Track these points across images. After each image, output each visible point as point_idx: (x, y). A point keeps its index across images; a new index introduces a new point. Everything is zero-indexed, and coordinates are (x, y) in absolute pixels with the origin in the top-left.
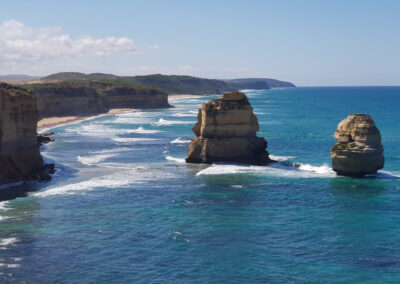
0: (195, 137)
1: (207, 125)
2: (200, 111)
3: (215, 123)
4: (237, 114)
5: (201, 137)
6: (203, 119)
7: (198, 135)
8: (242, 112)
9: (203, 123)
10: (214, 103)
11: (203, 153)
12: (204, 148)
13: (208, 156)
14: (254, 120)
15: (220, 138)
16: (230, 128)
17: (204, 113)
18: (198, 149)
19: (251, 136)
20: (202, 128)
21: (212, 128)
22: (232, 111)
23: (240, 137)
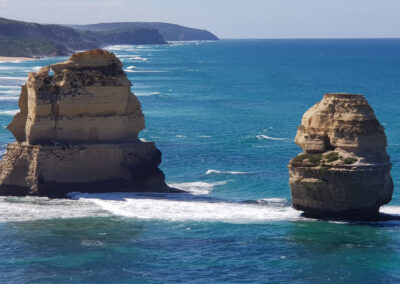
0: (14, 144)
1: (38, 117)
2: (24, 89)
3: (55, 115)
4: (101, 95)
5: (26, 143)
6: (31, 105)
7: (21, 138)
8: (108, 90)
9: (31, 114)
10: (51, 72)
11: (32, 176)
12: (33, 165)
13: (40, 180)
14: (134, 109)
15: (66, 144)
16: (87, 125)
17: (32, 93)
18: (20, 167)
19: (130, 139)
20: (29, 124)
21: (49, 124)
22: (88, 89)
23: (106, 142)
